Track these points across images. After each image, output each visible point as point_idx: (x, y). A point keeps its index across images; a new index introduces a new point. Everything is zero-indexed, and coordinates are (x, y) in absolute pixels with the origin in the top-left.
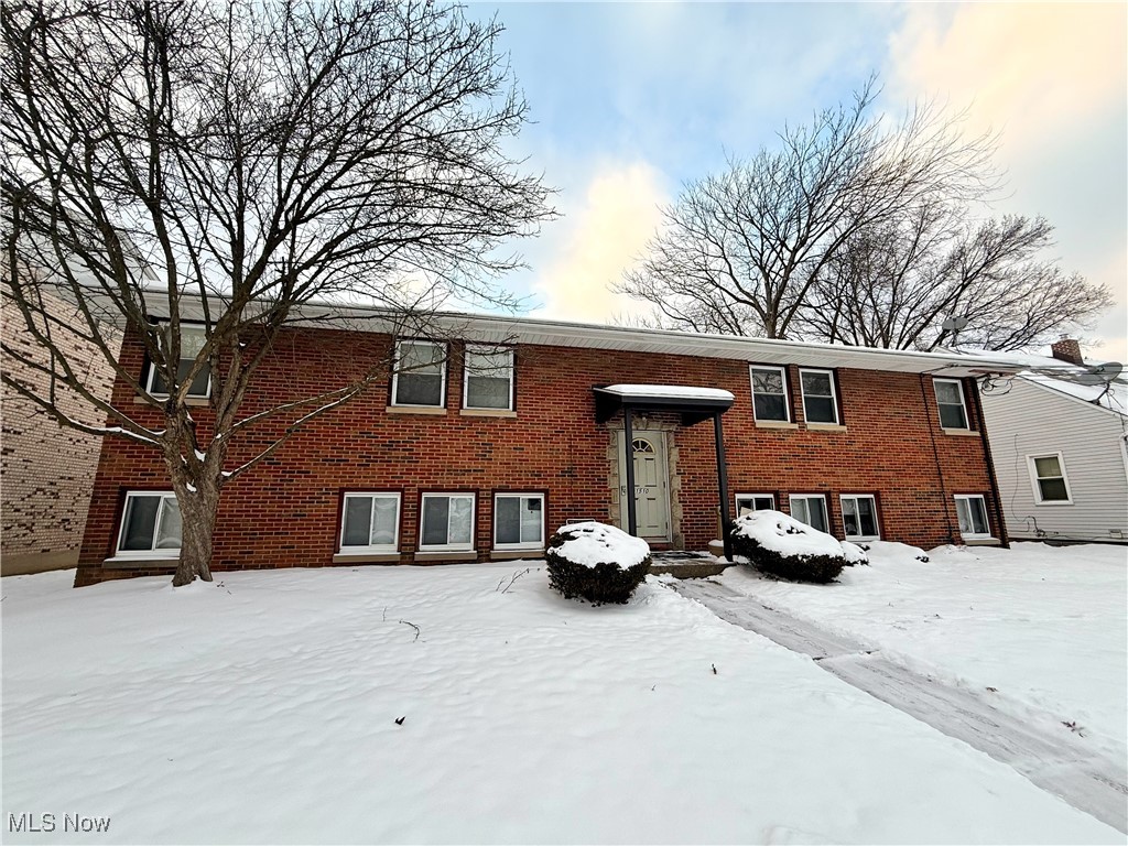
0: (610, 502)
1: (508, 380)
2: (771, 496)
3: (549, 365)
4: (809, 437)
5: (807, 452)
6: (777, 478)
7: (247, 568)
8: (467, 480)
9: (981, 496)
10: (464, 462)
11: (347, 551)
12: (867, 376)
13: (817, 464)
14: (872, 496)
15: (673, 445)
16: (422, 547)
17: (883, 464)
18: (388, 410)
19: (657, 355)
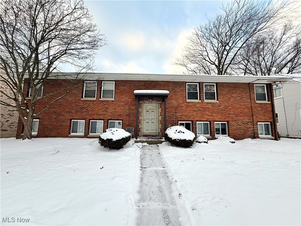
0: (140, 123)
1: (113, 90)
2: (191, 122)
3: (124, 86)
4: (205, 104)
5: (204, 109)
6: (193, 117)
7: (50, 137)
8: (101, 117)
9: (269, 123)
10: (100, 112)
11: (72, 134)
12: (228, 84)
13: (207, 113)
14: (226, 122)
15: (160, 107)
16: (90, 134)
17: (232, 112)
18: (82, 99)
19: (156, 81)
